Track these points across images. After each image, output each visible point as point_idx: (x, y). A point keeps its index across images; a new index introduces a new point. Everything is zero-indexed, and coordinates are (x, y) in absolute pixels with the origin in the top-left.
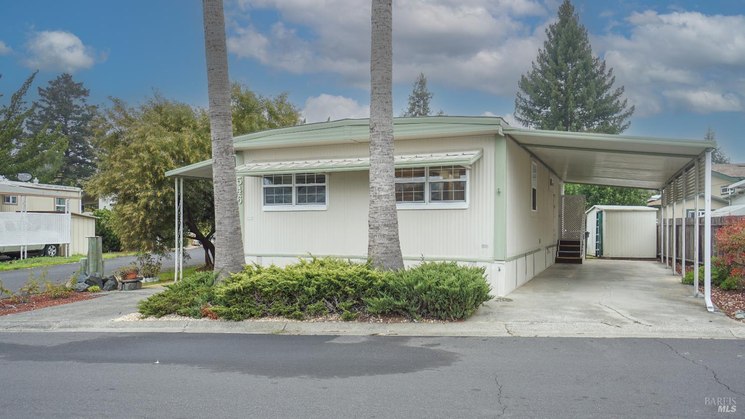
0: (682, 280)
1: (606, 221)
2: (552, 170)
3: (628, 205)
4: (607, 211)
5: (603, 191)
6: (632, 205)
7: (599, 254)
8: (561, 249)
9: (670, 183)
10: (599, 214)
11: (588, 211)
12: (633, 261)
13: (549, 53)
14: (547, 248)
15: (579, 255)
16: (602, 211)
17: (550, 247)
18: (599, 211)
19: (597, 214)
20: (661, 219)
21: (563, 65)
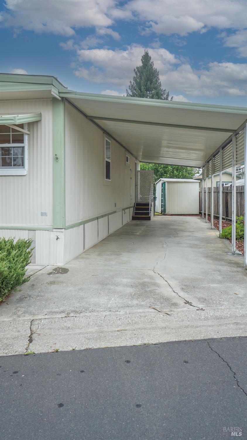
0: (220, 235)
1: (168, 189)
2: (127, 150)
3: (182, 178)
4: (168, 182)
5: (166, 169)
6: (184, 179)
7: (163, 212)
8: (137, 209)
9: (208, 162)
10: (164, 184)
11: (156, 182)
12: (185, 217)
13: (136, 84)
14: (124, 210)
15: (148, 214)
16: (165, 182)
17: (127, 208)
18: (163, 182)
19: (162, 184)
20: (202, 188)
21: (144, 92)
